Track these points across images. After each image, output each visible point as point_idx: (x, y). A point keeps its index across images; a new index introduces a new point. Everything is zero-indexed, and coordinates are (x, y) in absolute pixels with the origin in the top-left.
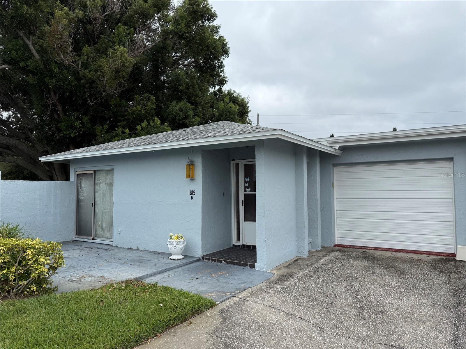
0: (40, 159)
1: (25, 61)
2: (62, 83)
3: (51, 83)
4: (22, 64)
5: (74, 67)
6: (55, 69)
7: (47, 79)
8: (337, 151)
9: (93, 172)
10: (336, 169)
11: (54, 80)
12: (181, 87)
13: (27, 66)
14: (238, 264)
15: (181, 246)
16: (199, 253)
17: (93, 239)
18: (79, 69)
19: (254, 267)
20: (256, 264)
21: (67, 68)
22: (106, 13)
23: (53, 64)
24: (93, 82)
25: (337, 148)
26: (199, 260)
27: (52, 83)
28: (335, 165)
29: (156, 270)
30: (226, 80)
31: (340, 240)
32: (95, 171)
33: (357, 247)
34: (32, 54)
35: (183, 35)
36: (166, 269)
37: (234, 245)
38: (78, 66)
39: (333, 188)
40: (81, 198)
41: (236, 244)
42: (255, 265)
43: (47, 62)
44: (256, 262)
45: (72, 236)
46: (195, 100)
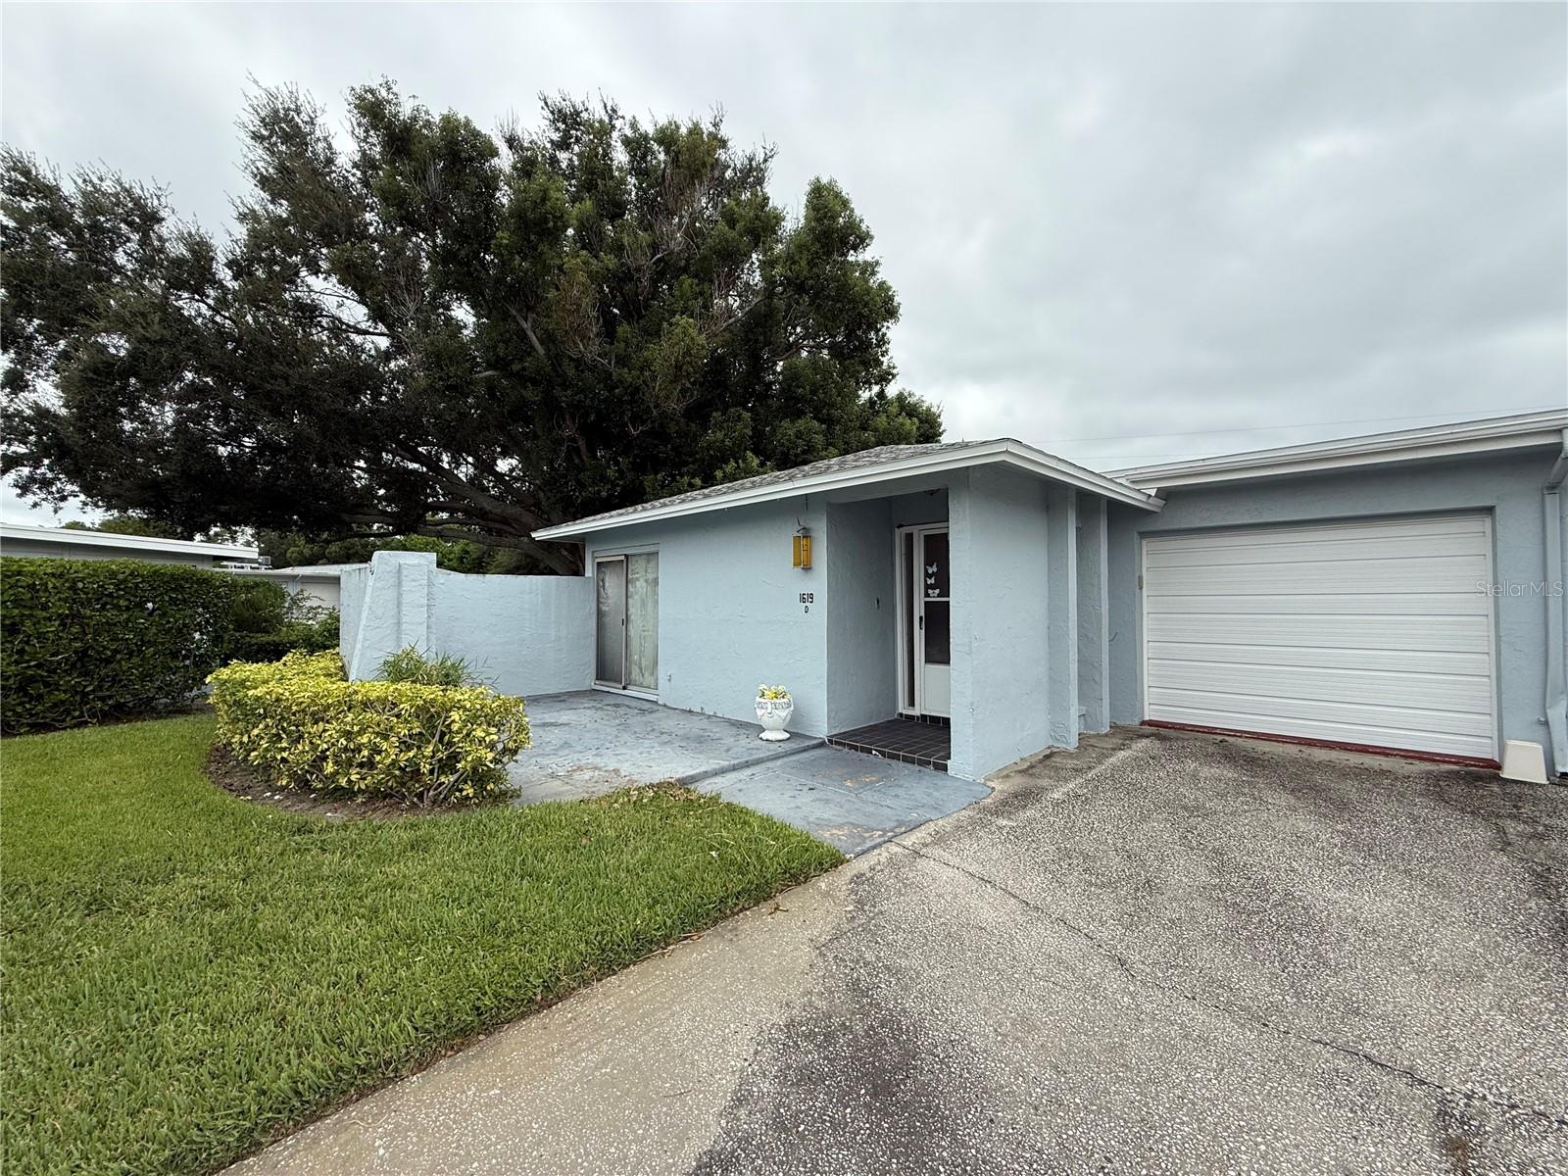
0: (534, 535)
1: (521, 360)
2: (581, 397)
3: (564, 397)
4: (516, 367)
5: (603, 365)
6: (571, 372)
7: (557, 392)
8: (1151, 501)
9: (623, 558)
10: (1147, 546)
11: (569, 392)
12: (800, 390)
13: (524, 369)
14: (905, 760)
15: (783, 714)
16: (822, 730)
17: (624, 688)
18: (612, 368)
19: (945, 768)
20: (949, 762)
21: (593, 368)
22: (658, 256)
23: (566, 361)
24: (637, 389)
25: (1153, 492)
26: (822, 745)
27: (566, 396)
28: (1144, 535)
29: (727, 763)
30: (895, 371)
31: (1154, 710)
32: (626, 556)
33: (1201, 730)
34: (532, 347)
35: (803, 282)
36: (747, 762)
37: (901, 715)
38: (610, 363)
39: (1141, 588)
40: (604, 608)
41: (904, 712)
42: (946, 765)
43: (556, 359)
44: (950, 759)
45: (590, 682)
46: (828, 415)
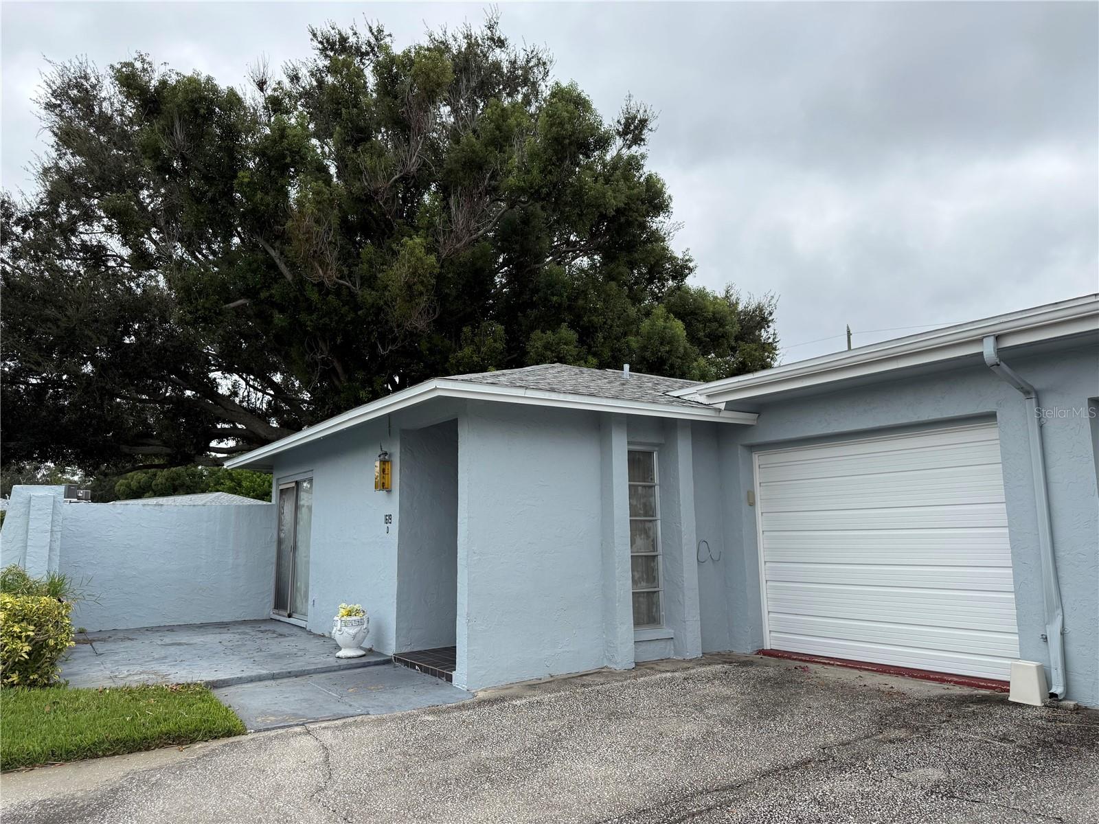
1: (269, 288)
2: (327, 320)
3: (309, 321)
4: (264, 295)
5: (348, 288)
6: (314, 296)
7: (303, 317)
9: (293, 485)
10: (757, 459)
11: (314, 316)
13: (271, 296)
17: (290, 616)
18: (357, 290)
19: (449, 679)
20: (454, 673)
21: (338, 290)
22: (396, 177)
23: (308, 287)
24: (380, 309)
25: (722, 406)
27: (311, 321)
31: (776, 639)
32: (297, 483)
34: (281, 274)
35: (537, 192)
38: (354, 284)
39: (752, 504)
40: (282, 535)
43: (301, 282)
44: (455, 670)
45: (268, 611)
